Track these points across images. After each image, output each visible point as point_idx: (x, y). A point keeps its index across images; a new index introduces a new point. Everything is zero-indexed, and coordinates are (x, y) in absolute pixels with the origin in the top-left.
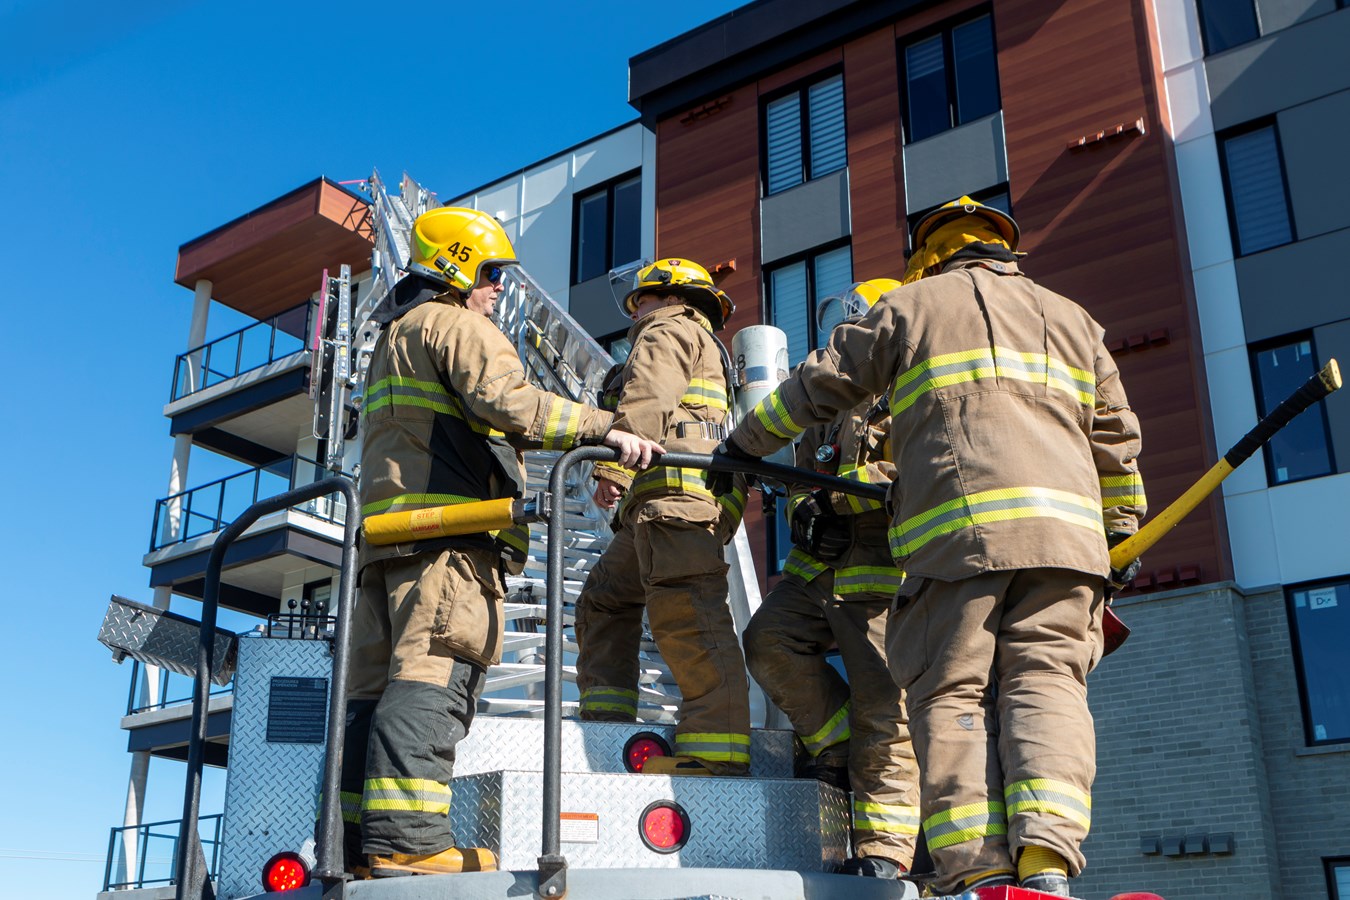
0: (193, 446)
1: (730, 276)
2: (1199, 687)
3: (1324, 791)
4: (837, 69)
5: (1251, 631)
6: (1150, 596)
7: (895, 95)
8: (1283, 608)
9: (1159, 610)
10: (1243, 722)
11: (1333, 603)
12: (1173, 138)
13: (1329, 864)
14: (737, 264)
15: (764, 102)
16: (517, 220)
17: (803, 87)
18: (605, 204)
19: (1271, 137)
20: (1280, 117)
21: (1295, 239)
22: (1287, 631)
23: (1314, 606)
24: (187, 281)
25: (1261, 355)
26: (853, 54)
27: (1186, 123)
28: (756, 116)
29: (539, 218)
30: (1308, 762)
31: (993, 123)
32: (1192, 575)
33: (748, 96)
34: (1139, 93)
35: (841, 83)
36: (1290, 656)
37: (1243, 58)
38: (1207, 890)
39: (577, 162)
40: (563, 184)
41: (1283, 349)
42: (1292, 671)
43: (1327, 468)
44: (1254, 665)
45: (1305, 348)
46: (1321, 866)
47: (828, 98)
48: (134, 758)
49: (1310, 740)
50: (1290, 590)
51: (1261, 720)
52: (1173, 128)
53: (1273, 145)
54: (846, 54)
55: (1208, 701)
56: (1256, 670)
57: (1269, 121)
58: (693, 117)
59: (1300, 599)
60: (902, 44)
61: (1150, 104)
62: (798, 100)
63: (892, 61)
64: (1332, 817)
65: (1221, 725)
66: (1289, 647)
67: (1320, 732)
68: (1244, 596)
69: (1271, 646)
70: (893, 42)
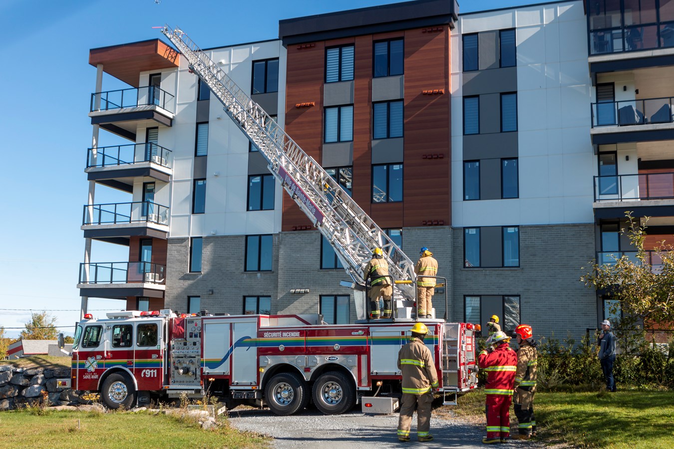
0: (100, 129)
1: (312, 107)
2: (440, 252)
3: (466, 279)
4: (352, 44)
5: (454, 238)
6: (431, 227)
7: (371, 60)
8: (463, 233)
9: (433, 231)
10: (450, 262)
11: (475, 233)
12: (451, 93)
13: (465, 296)
14: (315, 104)
15: (327, 48)
16: (229, 65)
17: (340, 47)
18: (264, 65)
19: (477, 101)
20: (480, 96)
21: (479, 134)
22: (463, 239)
23: (470, 233)
24: (93, 63)
25: (466, 164)
26: (358, 41)
27: (455, 90)
28: (324, 53)
29: (237, 67)
30: (463, 272)
31: (400, 79)
32: (442, 223)
33: (321, 45)
34: (443, 81)
35: (353, 49)
36: (463, 245)
37: (472, 75)
38: (436, 301)
39: (254, 49)
40: (247, 56)
41: (472, 163)
42: (463, 249)
43: (478, 198)
44: (454, 246)
45: (477, 164)
46: (463, 297)
47: (348, 52)
48: (86, 240)
49: (465, 267)
50: (465, 228)
51: (454, 260)
52: (452, 90)
53: (477, 103)
54: (356, 40)
55: (442, 256)
56: (454, 248)
57: (478, 96)
58: (301, 48)
59: (467, 231)
60: (375, 42)
61: (447, 84)
62: (338, 51)
63: (371, 48)
64: (467, 285)
65: (444, 262)
66: (463, 243)
67: (467, 265)
68: (454, 229)
69: (458, 242)
70: (372, 41)
